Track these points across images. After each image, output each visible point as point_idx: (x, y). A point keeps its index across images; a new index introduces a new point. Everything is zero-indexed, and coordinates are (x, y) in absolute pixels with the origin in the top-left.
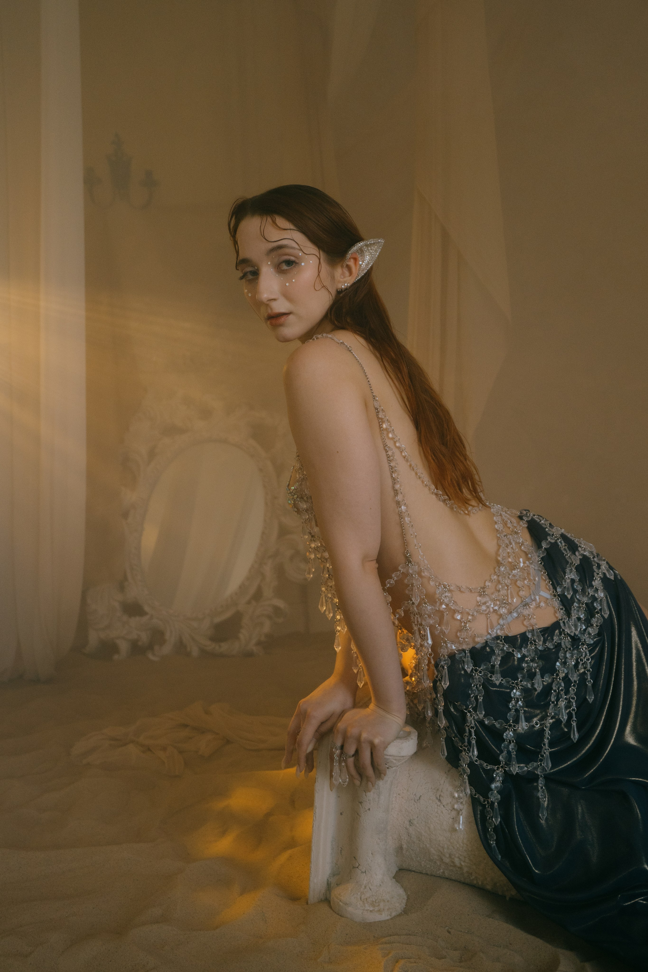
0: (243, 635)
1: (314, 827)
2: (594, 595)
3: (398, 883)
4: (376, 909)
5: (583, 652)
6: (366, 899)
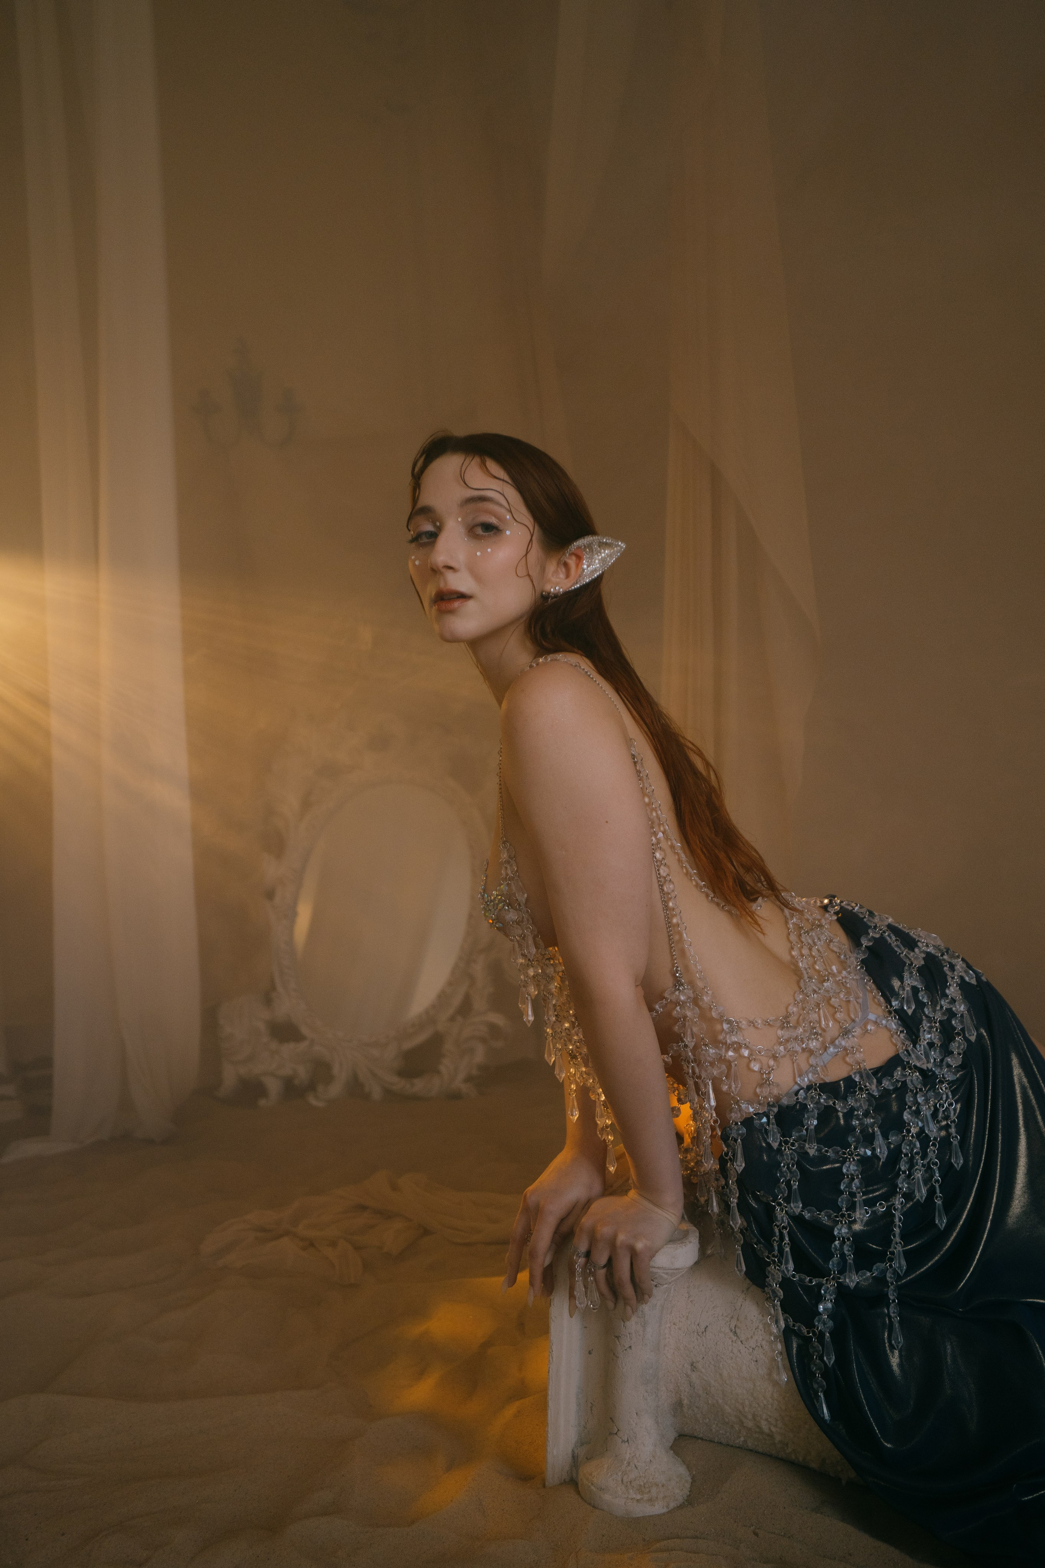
0: (446, 1066)
1: (550, 1371)
2: (951, 1009)
3: (677, 1458)
4: (646, 1497)
5: (943, 1094)
6: (631, 1482)
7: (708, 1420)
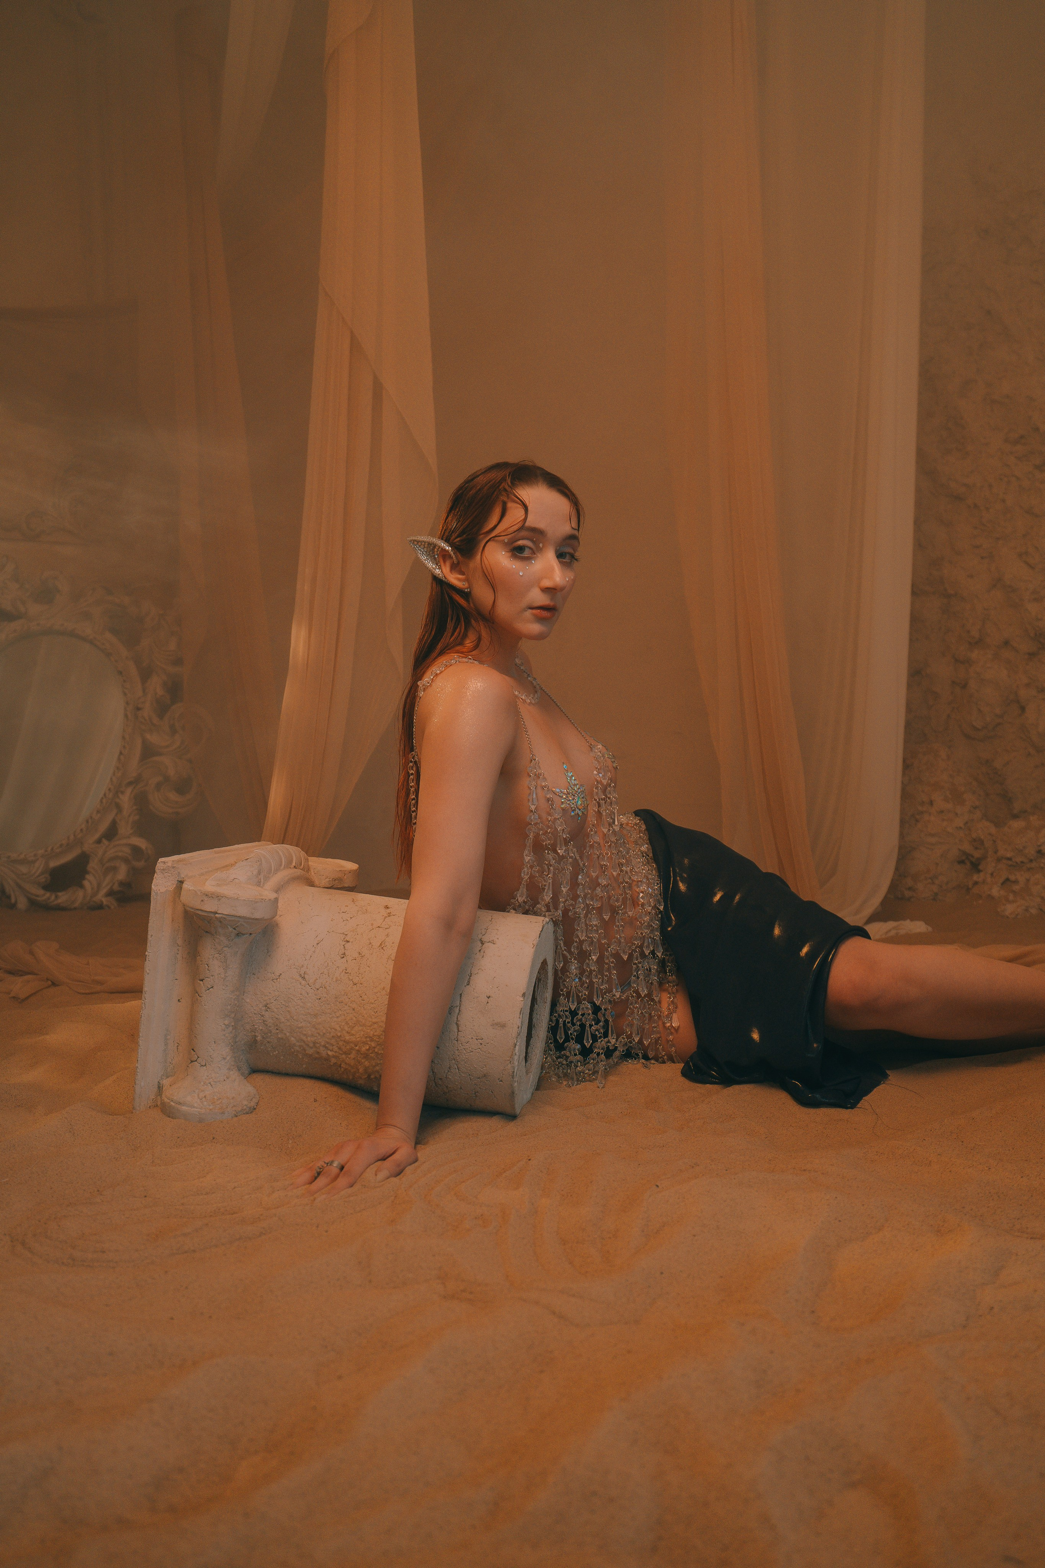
1: (142, 1017)
4: (218, 1107)
6: (205, 1096)
7: (277, 1052)
